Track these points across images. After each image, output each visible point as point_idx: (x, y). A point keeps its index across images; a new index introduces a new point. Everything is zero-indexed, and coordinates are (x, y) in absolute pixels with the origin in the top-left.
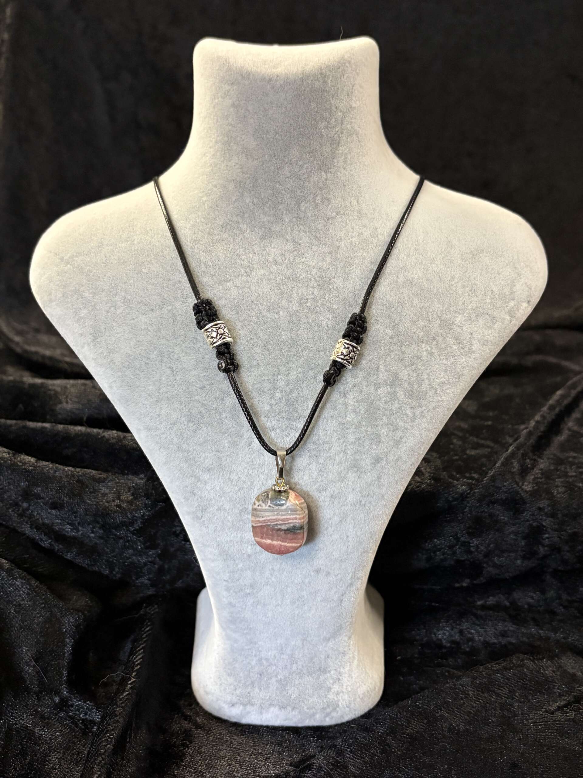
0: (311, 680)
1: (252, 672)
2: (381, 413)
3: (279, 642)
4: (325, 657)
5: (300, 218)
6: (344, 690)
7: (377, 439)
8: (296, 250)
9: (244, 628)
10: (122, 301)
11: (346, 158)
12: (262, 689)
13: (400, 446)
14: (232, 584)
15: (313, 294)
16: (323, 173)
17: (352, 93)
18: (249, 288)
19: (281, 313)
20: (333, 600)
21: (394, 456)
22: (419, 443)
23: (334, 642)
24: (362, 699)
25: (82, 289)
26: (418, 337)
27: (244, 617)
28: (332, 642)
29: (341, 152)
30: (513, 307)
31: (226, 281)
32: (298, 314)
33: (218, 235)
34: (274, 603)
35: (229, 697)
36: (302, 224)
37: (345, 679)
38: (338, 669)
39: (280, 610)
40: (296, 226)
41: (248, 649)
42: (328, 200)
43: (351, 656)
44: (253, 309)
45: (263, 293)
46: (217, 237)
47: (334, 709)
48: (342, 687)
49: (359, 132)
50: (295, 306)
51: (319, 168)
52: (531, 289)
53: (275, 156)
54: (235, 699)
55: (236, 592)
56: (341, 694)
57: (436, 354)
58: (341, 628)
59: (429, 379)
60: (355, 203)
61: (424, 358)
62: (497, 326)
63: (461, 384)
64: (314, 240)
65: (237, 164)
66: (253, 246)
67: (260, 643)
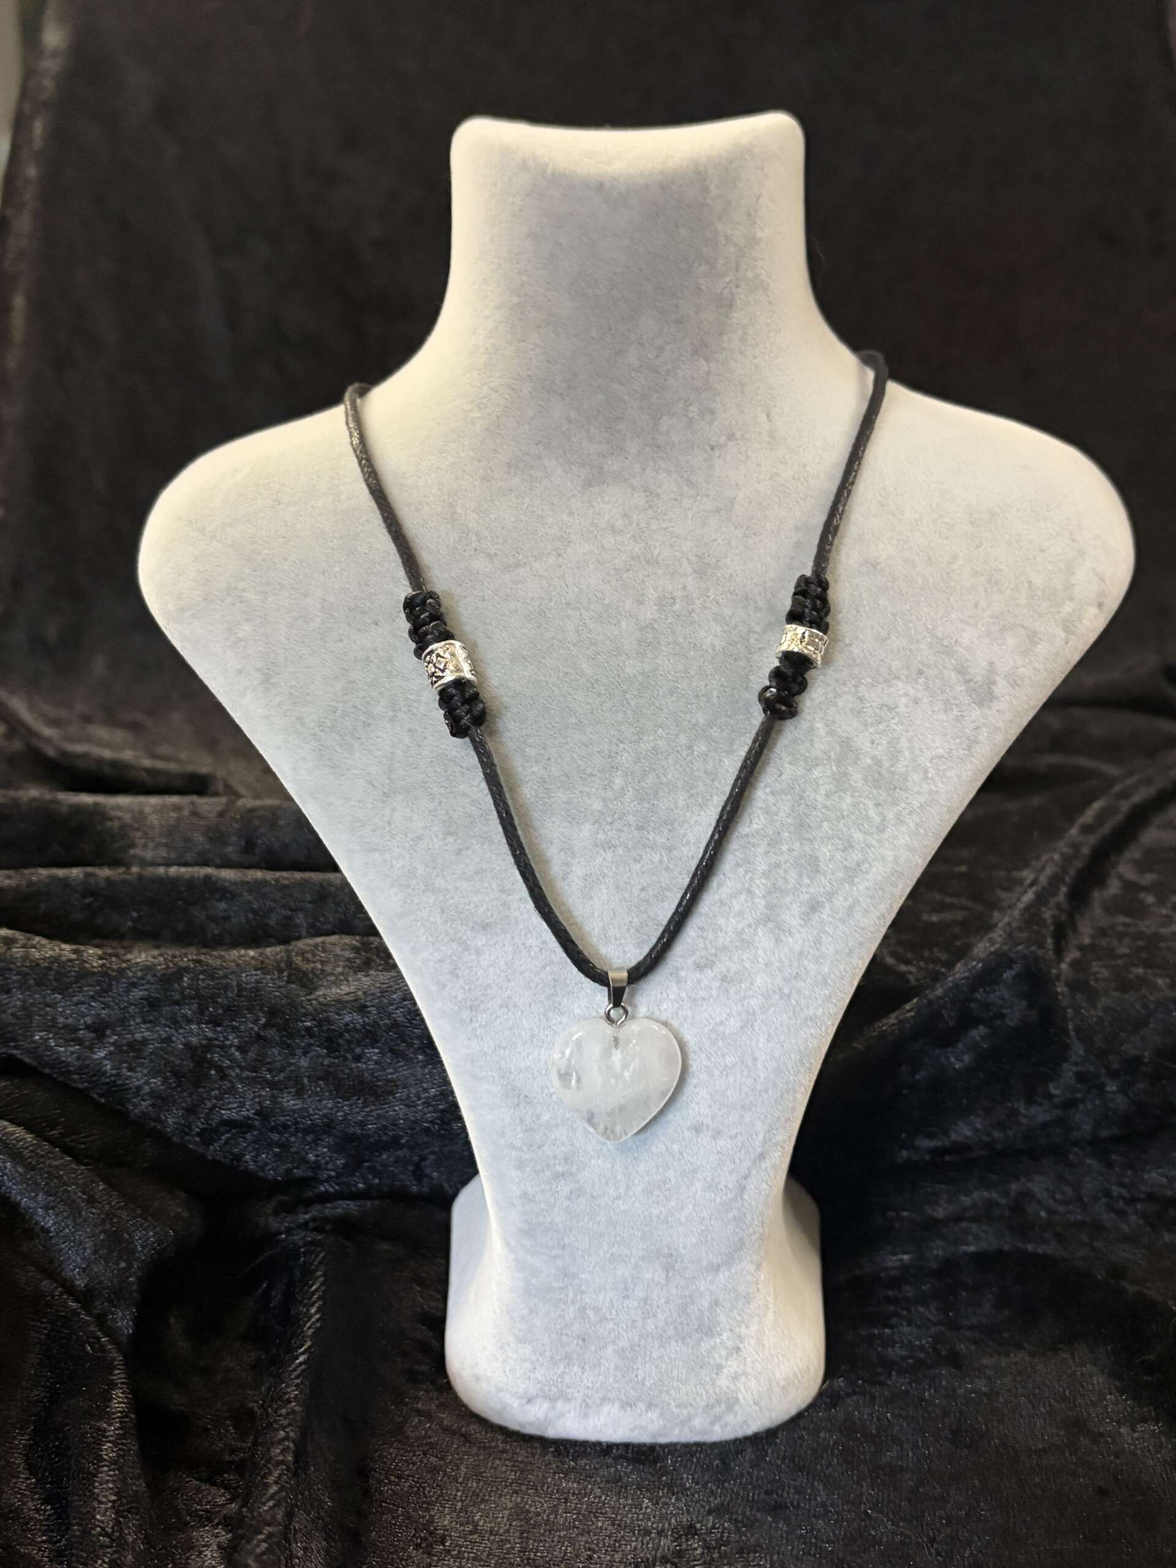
0: (684, 1350)
1: (567, 1335)
2: (820, 814)
3: (619, 1273)
4: (710, 1304)
5: (659, 447)
6: (749, 1370)
7: (813, 865)
8: (651, 507)
9: (551, 1243)
10: (318, 605)
11: (746, 334)
12: (587, 1367)
13: (856, 880)
14: (527, 1156)
15: (684, 588)
16: (702, 362)
17: (756, 211)
18: (562, 577)
19: (624, 624)
20: (726, 1186)
21: (846, 900)
22: (892, 874)
23: (727, 1274)
24: (784, 1388)
25: (241, 585)
26: (890, 668)
27: (551, 1223)
28: (723, 1274)
29: (735, 321)
30: (1070, 615)
31: (518, 565)
32: (655, 626)
33: (501, 479)
34: (611, 1191)
35: (522, 1386)
36: (663, 459)
37: (749, 1349)
38: (737, 1330)
39: (623, 1207)
40: (651, 462)
41: (560, 1288)
42: (712, 412)
43: (761, 1303)
44: (569, 617)
45: (588, 587)
46: (500, 483)
47: (730, 1409)
48: (745, 1365)
49: (768, 284)
50: (649, 612)
51: (695, 352)
52: (1103, 580)
53: (610, 330)
54: (533, 1390)
55: (535, 1171)
56: (743, 1379)
57: (925, 700)
58: (740, 1245)
59: (911, 749)
60: (763, 417)
61: (902, 709)
62: (1042, 649)
63: (974, 760)
64: (685, 488)
65: (536, 345)
66: (569, 500)
67: (583, 1276)
